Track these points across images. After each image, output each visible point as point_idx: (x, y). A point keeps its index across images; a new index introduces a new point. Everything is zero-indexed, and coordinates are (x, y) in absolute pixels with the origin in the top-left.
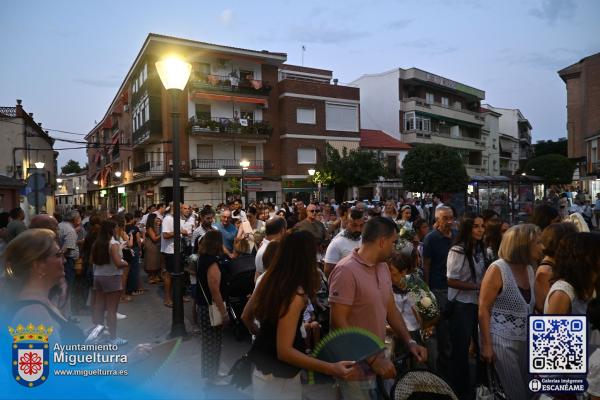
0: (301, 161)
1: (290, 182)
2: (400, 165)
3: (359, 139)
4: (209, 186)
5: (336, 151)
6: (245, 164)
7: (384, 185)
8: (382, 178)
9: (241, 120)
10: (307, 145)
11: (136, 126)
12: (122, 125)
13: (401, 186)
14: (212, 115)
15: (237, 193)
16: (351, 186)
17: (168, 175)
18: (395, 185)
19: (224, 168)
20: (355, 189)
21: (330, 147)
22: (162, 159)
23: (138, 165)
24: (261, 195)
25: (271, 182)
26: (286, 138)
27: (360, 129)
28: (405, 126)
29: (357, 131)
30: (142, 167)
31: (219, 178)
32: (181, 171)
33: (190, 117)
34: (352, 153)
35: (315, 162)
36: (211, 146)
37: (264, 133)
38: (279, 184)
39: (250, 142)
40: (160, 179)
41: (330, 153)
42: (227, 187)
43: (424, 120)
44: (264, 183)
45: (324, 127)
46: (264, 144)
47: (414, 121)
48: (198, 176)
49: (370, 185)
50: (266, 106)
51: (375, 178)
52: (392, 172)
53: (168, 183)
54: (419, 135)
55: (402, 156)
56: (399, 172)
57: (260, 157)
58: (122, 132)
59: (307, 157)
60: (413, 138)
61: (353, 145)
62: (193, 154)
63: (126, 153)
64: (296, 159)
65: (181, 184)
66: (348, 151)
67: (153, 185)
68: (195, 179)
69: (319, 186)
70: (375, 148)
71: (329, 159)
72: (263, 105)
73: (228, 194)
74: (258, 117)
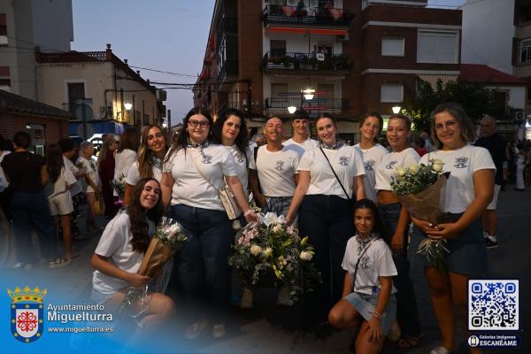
3: (459, 72)
14: (287, 51)
26: (368, 73)
33: (264, 53)
37: (344, 68)
41: (420, 89)
50: (347, 38)
72: (343, 37)
74: (338, 51)
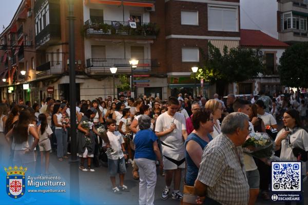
0: (184, 60)
1: (175, 78)
2: (278, 62)
3: (239, 39)
4: (102, 83)
5: (217, 50)
6: (134, 62)
7: (263, 81)
8: (260, 75)
9: (131, 23)
10: (191, 44)
11: (38, 29)
12: (26, 29)
13: (279, 81)
14: (104, 19)
15: (127, 88)
16: (232, 82)
17: (65, 73)
18: (273, 81)
19: (115, 66)
20: (235, 85)
21: (212, 46)
22: (61, 59)
23: (40, 64)
24: (148, 91)
25: (158, 79)
26: (171, 38)
27: (240, 29)
28: (282, 25)
29: (237, 30)
30: (43, 66)
31: (111, 75)
32: (77, 69)
33: (85, 20)
34: (233, 51)
35: (198, 60)
36: (105, 46)
38: (165, 80)
39: (139, 42)
40: (59, 76)
41: (211, 52)
42: (118, 83)
43: (301, 20)
44: (151, 79)
45: (207, 27)
46: (151, 45)
47: (291, 21)
48: (93, 74)
49: (249, 81)
50: (153, 10)
51: (254, 75)
52: (270, 69)
53: (66, 80)
54: (296, 34)
55: (279, 54)
56: (276, 69)
57: (148, 56)
58: (26, 36)
59: (190, 55)
60: (290, 37)
61: (234, 44)
62: (88, 54)
63: (29, 54)
64: (181, 57)
65: (77, 81)
66: (229, 50)
67: (53, 82)
68: (90, 77)
69: (202, 82)
70: (254, 47)
71: (211, 57)
72: (150, 9)
73: (119, 90)
74: (146, 20)
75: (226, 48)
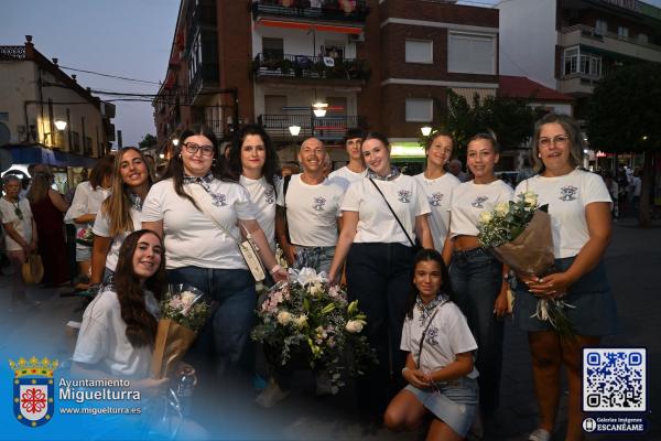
0: (410, 118)
3: (496, 86)
5: (463, 101)
9: (325, 59)
10: (420, 94)
14: (285, 52)
21: (454, 95)
26: (390, 85)
28: (563, 67)
29: (494, 73)
33: (254, 56)
34: (488, 101)
35: (431, 119)
37: (359, 77)
39: (337, 89)
41: (453, 104)
43: (592, 58)
45: (446, 67)
46: (358, 93)
47: (578, 60)
50: (362, 38)
54: (584, 81)
57: (352, 111)
60: (574, 86)
61: (488, 91)
64: (404, 115)
66: (481, 100)
72: (357, 36)
74: (350, 54)
75: (476, 98)
